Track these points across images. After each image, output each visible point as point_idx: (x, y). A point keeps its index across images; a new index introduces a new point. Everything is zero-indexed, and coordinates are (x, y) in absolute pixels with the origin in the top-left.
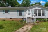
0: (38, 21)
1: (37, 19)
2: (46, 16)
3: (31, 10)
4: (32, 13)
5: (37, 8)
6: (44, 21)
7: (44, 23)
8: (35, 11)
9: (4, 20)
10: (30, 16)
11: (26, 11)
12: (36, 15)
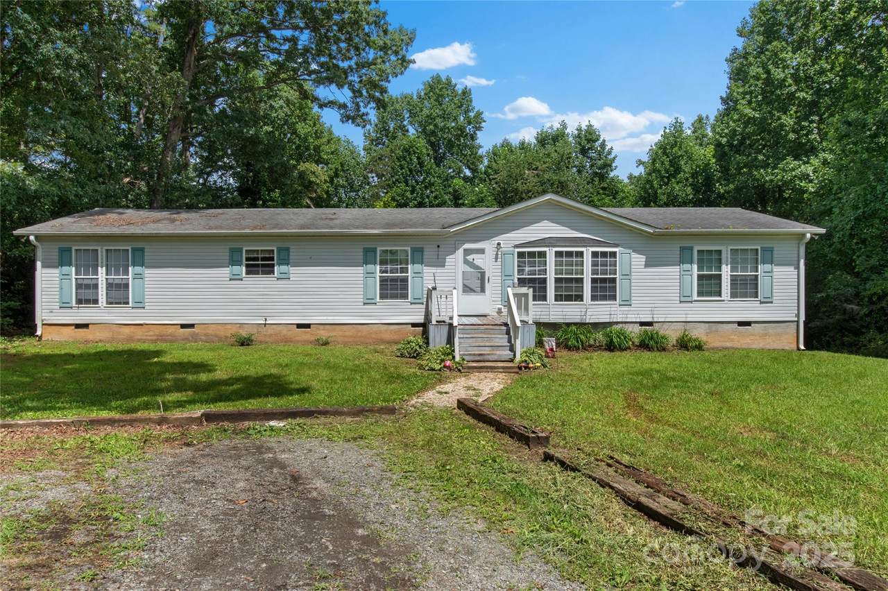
0: (550, 342)
1: (545, 328)
2: (627, 303)
3: (488, 246)
4: (506, 275)
5: (546, 229)
6: (610, 347)
7: (601, 362)
8: (530, 256)
9: (245, 342)
10: (487, 304)
11: (449, 260)
12: (541, 296)
